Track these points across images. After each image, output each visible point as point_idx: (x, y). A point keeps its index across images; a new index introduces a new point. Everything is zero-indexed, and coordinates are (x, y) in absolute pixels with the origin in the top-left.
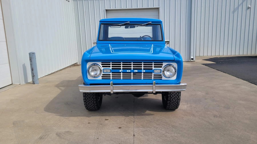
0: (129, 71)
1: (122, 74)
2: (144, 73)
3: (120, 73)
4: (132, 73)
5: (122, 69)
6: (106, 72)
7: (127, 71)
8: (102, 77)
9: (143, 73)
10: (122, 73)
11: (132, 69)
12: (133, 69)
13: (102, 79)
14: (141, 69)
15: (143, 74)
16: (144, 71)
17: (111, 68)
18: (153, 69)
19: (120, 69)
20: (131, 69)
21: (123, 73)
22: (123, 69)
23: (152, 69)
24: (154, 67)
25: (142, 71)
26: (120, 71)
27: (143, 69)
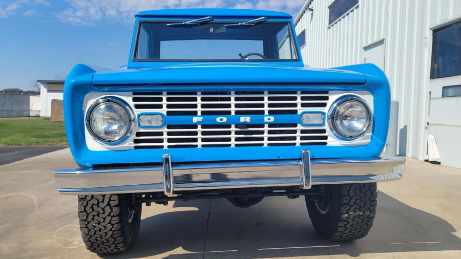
0: (222, 120)
1: (199, 129)
2: (270, 125)
3: (195, 127)
4: (233, 126)
5: (199, 114)
6: (148, 124)
7: (218, 119)
8: (136, 141)
9: (266, 126)
10: (199, 126)
11: (233, 113)
12: (237, 113)
13: (136, 147)
14: (262, 112)
15: (266, 128)
16: (272, 119)
17: (164, 111)
18: (299, 112)
19: (195, 113)
20: (229, 113)
21: (203, 127)
22: (203, 113)
23: (296, 112)
24: (303, 105)
25: (266, 119)
26: (195, 120)
27: (266, 113)
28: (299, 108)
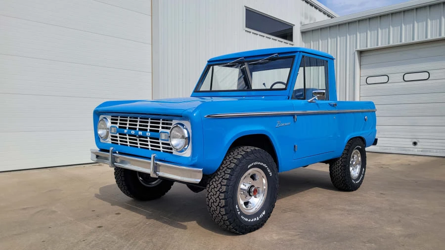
1: (128, 137)
3: (126, 135)
4: (138, 136)
5: (127, 128)
6: (113, 132)
7: (132, 132)
8: (112, 140)
11: (138, 130)
13: (112, 143)
15: (149, 139)
16: (149, 134)
17: (118, 126)
18: (160, 132)
20: (136, 129)
23: (158, 131)
25: (147, 134)
26: (126, 131)
27: (148, 131)
28: (160, 130)
